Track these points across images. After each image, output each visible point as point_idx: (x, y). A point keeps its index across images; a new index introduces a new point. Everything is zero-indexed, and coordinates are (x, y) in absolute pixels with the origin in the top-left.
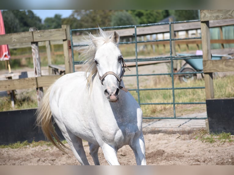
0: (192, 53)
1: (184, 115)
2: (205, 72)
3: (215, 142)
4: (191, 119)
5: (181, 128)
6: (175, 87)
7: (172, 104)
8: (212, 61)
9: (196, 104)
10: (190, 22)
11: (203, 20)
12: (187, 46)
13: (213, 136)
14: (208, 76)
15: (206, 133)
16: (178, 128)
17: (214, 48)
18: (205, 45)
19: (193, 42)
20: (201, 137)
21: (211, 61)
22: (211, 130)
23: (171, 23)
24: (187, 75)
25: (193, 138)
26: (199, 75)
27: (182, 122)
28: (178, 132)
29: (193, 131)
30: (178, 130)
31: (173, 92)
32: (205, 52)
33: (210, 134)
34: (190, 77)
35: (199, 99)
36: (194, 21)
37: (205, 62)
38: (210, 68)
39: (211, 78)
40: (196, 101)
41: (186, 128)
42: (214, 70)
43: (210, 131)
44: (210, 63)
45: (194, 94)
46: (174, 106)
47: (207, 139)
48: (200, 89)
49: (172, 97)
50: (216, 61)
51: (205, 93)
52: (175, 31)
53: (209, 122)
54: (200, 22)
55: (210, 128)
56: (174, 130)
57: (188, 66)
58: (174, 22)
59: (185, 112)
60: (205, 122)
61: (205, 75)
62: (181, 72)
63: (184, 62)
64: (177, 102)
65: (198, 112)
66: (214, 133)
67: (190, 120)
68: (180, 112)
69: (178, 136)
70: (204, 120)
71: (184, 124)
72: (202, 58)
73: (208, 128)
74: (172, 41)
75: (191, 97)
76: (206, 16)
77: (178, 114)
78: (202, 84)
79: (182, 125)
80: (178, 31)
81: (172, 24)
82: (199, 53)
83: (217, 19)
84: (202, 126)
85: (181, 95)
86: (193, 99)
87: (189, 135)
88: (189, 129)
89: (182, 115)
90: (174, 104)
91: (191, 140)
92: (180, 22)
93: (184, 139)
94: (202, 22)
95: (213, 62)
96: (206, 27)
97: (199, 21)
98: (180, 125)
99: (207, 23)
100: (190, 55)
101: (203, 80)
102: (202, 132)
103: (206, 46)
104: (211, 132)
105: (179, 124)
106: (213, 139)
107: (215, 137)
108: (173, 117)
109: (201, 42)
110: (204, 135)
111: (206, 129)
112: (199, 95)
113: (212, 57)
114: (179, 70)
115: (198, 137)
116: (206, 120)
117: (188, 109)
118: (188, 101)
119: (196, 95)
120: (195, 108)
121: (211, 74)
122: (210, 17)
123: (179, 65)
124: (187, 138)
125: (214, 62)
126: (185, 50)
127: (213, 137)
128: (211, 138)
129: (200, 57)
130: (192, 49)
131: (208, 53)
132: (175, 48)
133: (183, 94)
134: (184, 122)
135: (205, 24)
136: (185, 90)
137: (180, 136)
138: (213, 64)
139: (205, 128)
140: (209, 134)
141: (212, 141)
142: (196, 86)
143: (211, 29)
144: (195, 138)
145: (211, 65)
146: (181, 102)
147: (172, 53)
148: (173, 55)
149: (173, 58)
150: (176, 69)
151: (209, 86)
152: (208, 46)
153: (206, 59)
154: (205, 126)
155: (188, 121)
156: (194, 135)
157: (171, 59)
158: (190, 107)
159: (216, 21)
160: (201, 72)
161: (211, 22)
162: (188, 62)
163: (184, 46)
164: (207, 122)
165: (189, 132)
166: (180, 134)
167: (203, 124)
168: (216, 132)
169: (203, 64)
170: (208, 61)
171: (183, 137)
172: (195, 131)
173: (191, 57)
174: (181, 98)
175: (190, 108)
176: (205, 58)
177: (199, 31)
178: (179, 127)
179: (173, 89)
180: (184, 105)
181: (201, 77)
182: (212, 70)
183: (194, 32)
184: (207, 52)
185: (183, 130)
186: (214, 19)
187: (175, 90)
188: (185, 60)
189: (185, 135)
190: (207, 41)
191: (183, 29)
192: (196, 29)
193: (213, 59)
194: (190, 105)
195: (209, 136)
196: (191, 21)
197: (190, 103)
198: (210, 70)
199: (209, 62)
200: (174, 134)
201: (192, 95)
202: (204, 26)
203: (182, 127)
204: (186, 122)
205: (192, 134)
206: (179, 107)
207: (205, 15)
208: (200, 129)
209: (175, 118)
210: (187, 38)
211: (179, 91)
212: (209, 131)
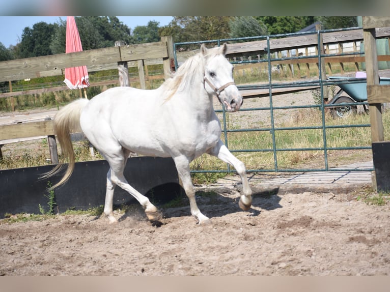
0: (350, 75)
1: (339, 166)
2: (371, 102)
3: (386, 205)
4: (350, 171)
5: (336, 185)
6: (327, 124)
7: (322, 150)
8: (381, 86)
9: (357, 149)
10: (348, 30)
11: (366, 27)
12: (342, 64)
13: (382, 195)
14: (374, 108)
15: (372, 191)
16: (331, 184)
17: (380, 69)
18: (369, 64)
19: (350, 60)
20: (366, 198)
21: (378, 86)
22: (379, 186)
23: (320, 32)
24: (343, 108)
25: (354, 199)
26: (360, 107)
27: (336, 176)
28: (332, 190)
29: (353, 188)
30: (332, 187)
31: (324, 132)
32: (370, 73)
33: (378, 192)
34: (346, 111)
35: (361, 142)
36: (354, 29)
37: (370, 89)
38: (378, 97)
39: (378, 111)
40: (357, 144)
41: (343, 184)
42: (383, 99)
43: (378, 189)
44: (378, 90)
45: (353, 135)
46: (325, 152)
47: (374, 199)
48: (362, 128)
49: (322, 140)
50: (386, 86)
51: (369, 133)
52: (324, 44)
53: (376, 174)
54: (362, 30)
55: (378, 184)
56: (325, 188)
57: (344, 94)
58: (325, 31)
59: (341, 161)
60: (371, 176)
61: (370, 107)
62: (334, 103)
63: (338, 88)
64: (329, 147)
65: (360, 162)
66: (384, 190)
67: (348, 173)
68: (334, 161)
69: (331, 196)
70: (370, 173)
71: (340, 179)
72: (366, 82)
73: (375, 184)
74: (321, 58)
75: (349, 139)
76: (371, 21)
77: (331, 165)
78: (365, 120)
79: (337, 179)
80: (328, 44)
81: (321, 34)
82: (360, 75)
83: (386, 26)
84: (366, 182)
85: (334, 137)
86: (352, 142)
87: (348, 194)
88: (348, 186)
89: (337, 165)
90: (325, 149)
91: (351, 202)
92: (333, 30)
93: (341, 201)
94: (366, 30)
95: (381, 88)
96: (371, 37)
97: (360, 29)
98: (335, 180)
99: (372, 31)
100: (348, 78)
101: (365, 113)
102: (366, 189)
103: (371, 65)
104: (380, 190)
105: (333, 179)
106: (383, 199)
107: (386, 197)
108: (324, 168)
109: (363, 60)
110: (369, 194)
111: (372, 186)
112: (361, 136)
113: (380, 80)
114: (331, 101)
115: (361, 197)
116: (372, 172)
117: (346, 156)
118: (345, 146)
119: (356, 137)
120: (355, 156)
121: (379, 106)
122: (377, 22)
123: (331, 92)
124: (345, 199)
125: (383, 88)
126: (338, 71)
127: (383, 197)
128: (380, 199)
129: (363, 80)
130: (348, 69)
131: (374, 76)
132: (324, 69)
133: (338, 135)
134: (341, 176)
135: (370, 33)
136: (340, 129)
137: (335, 196)
138: (382, 91)
139: (371, 184)
140: (376, 192)
141: (382, 202)
142: (356, 123)
143: (377, 40)
144: (356, 198)
145: (379, 92)
146: (334, 147)
147: (320, 77)
148: (323, 79)
149: (323, 83)
150: (326, 99)
151: (376, 122)
152: (374, 64)
153: (371, 84)
154: (371, 182)
155: (346, 175)
156: (355, 195)
157: (320, 85)
158: (348, 153)
159: (384, 29)
160: (363, 103)
161: (377, 29)
162: (343, 89)
163: (335, 65)
164: (374, 175)
165: (348, 191)
166: (334, 193)
167: (368, 178)
168: (386, 190)
169: (367, 91)
170: (374, 86)
171: (338, 197)
172: (356, 188)
173: (349, 81)
174: (335, 141)
175: (348, 156)
176: (370, 82)
177: (358, 43)
178: (333, 183)
179: (324, 128)
180: (339, 151)
181: (363, 110)
182: (381, 99)
183: (352, 44)
184: (372, 74)
185: (339, 187)
186: (382, 25)
187: (326, 130)
188: (339, 85)
189: (342, 195)
190: (373, 57)
191: (336, 41)
192: (355, 41)
193: (382, 83)
194: (347, 151)
195: (377, 196)
196: (349, 28)
197: (348, 148)
198: (378, 100)
199: (376, 88)
200: (325, 192)
201: (351, 136)
202: (367, 36)
203: (337, 183)
204: (343, 176)
205: (353, 193)
206: (332, 155)
207: (370, 19)
208: (364, 185)
209: (327, 170)
210: (341, 53)
211: (332, 131)
212: (376, 188)
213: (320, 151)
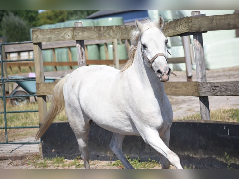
0: (25, 76)
1: (16, 140)
2: (38, 95)
3: (48, 167)
4: (24, 144)
5: (13, 154)
6: (7, 111)
7: (3, 128)
8: (46, 83)
9: (29, 128)
10: (23, 43)
11: (35, 42)
12: (19, 68)
13: (46, 161)
14: (41, 99)
15: (39, 158)
16: (10, 154)
17: (47, 71)
18: (38, 67)
19: (25, 65)
20: (34, 162)
21: (44, 83)
22: (44, 154)
23: (2, 44)
24: (20, 99)
25: (26, 164)
26: (32, 98)
27: (14, 148)
28: (10, 158)
29: (26, 156)
30: (11, 156)
31: (5, 116)
32: (38, 74)
33: (43, 158)
34: (22, 101)
35: (32, 123)
36: (27, 43)
37: (38, 85)
38: (44, 91)
39: (44, 100)
40: (29, 125)
41: (18, 153)
42: (47, 92)
43: (43, 156)
44: (44, 86)
45: (27, 118)
46: (6, 130)
47: (40, 164)
48: (33, 113)
49: (4, 122)
50: (49, 83)
51: (38, 116)
52: (6, 53)
53: (42, 146)
54: (32, 44)
55: (43, 153)
56: (5, 156)
57: (20, 89)
58: (5, 44)
59: (18, 136)
60: (38, 147)
61: (38, 98)
62: (13, 95)
63: (16, 85)
64: (9, 127)
65: (31, 137)
66: (48, 157)
67: (23, 145)
68: (12, 137)
69: (10, 162)
70: (37, 145)
71: (17, 149)
72: (35, 80)
73: (42, 153)
74: (3, 63)
75: (24, 121)
76: (39, 37)
77: (10, 139)
78: (35, 107)
79: (15, 150)
80: (10, 53)
81: (3, 45)
82: (32, 75)
83: (49, 41)
84: (35, 151)
85: (13, 119)
86: (26, 123)
87: (22, 161)
88: (22, 155)
89: (14, 139)
90: (6, 128)
91: (24, 166)
92: (11, 43)
93: (16, 165)
94: (35, 44)
95: (46, 85)
96: (39, 49)
97: (31, 43)
98: (13, 150)
99: (39, 44)
100: (23, 78)
101: (36, 103)
102: (35, 157)
103: (39, 69)
104: (45, 157)
105: (11, 150)
106: (46, 163)
107: (49, 162)
108: (5, 142)
109: (34, 64)
110: (37, 160)
111: (39, 154)
112: (32, 118)
113: (45, 79)
114: (11, 93)
115: (31, 162)
116: (40, 144)
117: (21, 133)
118: (20, 126)
119: (28, 119)
120: (28, 133)
121: (44, 97)
122: (43, 38)
123: (10, 88)
124: (20, 164)
125: (47, 84)
126: (17, 73)
127: (47, 162)
128: (44, 163)
129: (33, 79)
130: (24, 71)
131: (41, 76)
132: (6, 71)
133: (16, 118)
134: (17, 148)
135: (38, 46)
136: (18, 113)
137: (12, 162)
138: (46, 87)
139: (38, 153)
140: (42, 158)
141: (46, 165)
142: (29, 109)
143: (43, 51)
144: (28, 163)
145: (45, 87)
146: (13, 126)
147: (3, 76)
148: (5, 77)
149: (5, 81)
150: (8, 93)
151: (42, 109)
152: (41, 68)
153: (39, 82)
154: (38, 151)
155: (21, 146)
156: (27, 161)
157: (2, 82)
158: (23, 131)
159: (48, 43)
160: (34, 95)
161: (43, 43)
162: (20, 85)
163: (15, 68)
164: (41, 146)
165: (22, 158)
166: (12, 160)
167: (36, 148)
168: (49, 157)
169: (36, 87)
170: (41, 83)
171: (15, 162)
172: (27, 156)
173: (23, 79)
174: (13, 122)
175: (23, 133)
176: (38, 80)
177: (31, 53)
178: (11, 152)
179: (5, 113)
180: (17, 130)
181: (34, 100)
182: (46, 92)
183: (26, 54)
184: (40, 75)
185: (16, 155)
186: (46, 40)
187: (7, 114)
188: (17, 82)
189: (18, 161)
190: (40, 63)
191: (15, 50)
192: (29, 51)
193: (46, 81)
194: (22, 129)
195: (43, 161)
196: (23, 42)
197: (22, 127)
198: (44, 93)
199: (42, 85)
200: (5, 159)
201: (25, 119)
202: (36, 48)
203: (14, 153)
204: (19, 147)
205: (25, 159)
206: (11, 132)
207: (37, 36)
208: (34, 153)
209: (7, 143)
210: (19, 60)
211: (11, 115)
212: (42, 156)
213: (2, 129)
